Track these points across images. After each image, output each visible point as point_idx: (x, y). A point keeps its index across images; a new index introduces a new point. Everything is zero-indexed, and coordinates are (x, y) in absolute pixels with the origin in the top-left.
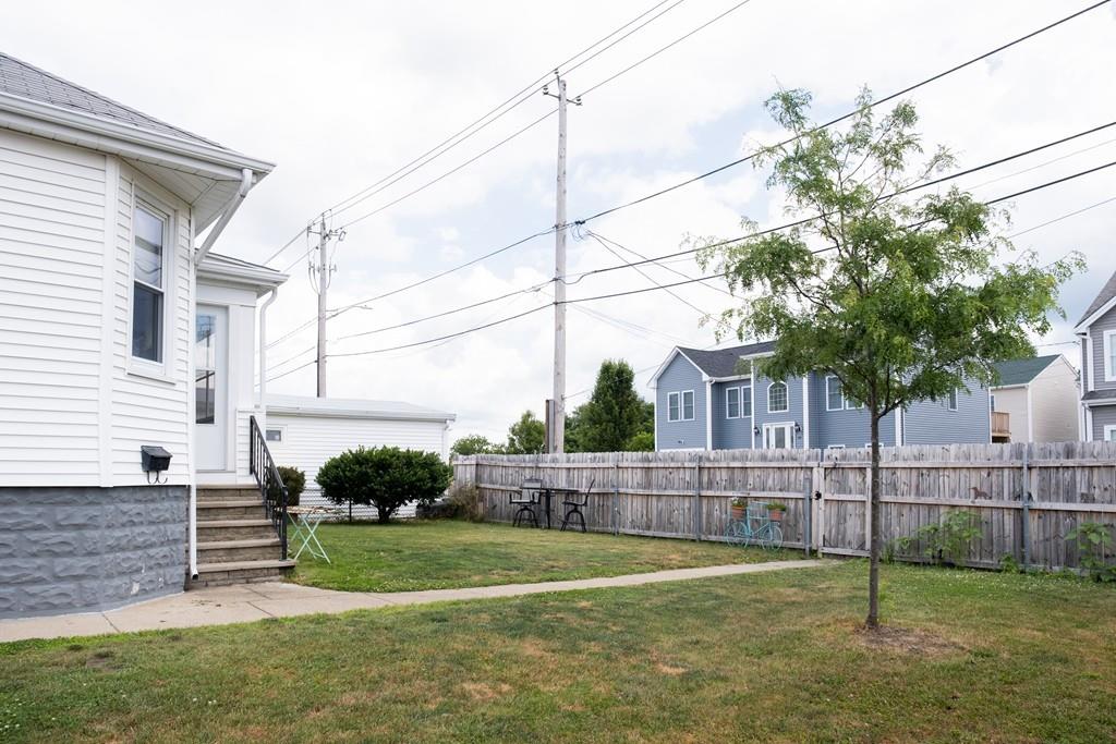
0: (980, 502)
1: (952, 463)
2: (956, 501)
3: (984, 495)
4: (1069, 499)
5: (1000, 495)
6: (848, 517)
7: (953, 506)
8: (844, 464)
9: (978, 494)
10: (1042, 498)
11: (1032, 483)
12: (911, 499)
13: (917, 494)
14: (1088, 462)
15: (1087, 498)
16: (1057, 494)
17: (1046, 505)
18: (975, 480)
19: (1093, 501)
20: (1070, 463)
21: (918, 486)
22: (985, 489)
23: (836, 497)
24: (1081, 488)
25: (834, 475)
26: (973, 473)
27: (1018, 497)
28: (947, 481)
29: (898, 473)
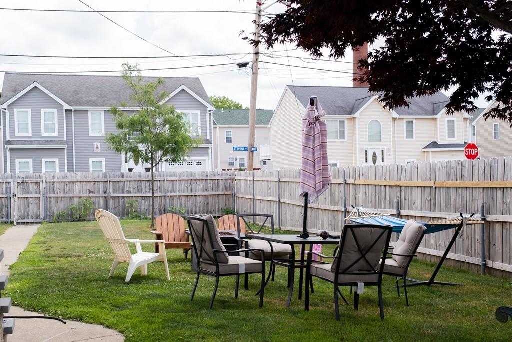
0: (91, 195)
1: (80, 179)
2: (82, 195)
3: (93, 192)
4: (123, 192)
5: (99, 192)
6: (30, 205)
7: (80, 197)
8: (28, 180)
9: (90, 192)
10: (114, 193)
11: (110, 187)
12: (62, 195)
13: (64, 193)
14: (129, 179)
15: (128, 192)
16: (119, 191)
17: (115, 195)
18: (89, 186)
19: (131, 193)
20: (123, 179)
21: (64, 190)
22: (93, 190)
23: (24, 196)
24: (127, 189)
25: (22, 186)
26: (88, 184)
27: (106, 192)
28: (78, 187)
29: (55, 184)
